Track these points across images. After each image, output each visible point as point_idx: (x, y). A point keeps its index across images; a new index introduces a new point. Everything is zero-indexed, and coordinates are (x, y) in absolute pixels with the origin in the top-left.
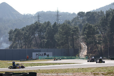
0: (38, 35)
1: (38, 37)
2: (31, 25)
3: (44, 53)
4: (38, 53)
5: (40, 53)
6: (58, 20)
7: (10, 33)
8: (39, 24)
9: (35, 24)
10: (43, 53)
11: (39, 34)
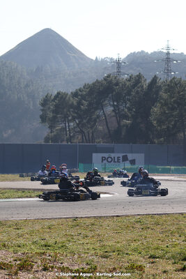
0: (112, 108)
1: (113, 114)
2: (94, 84)
3: (123, 156)
4: (106, 155)
5: (112, 155)
6: (168, 71)
7: (45, 102)
8: (114, 82)
9: (105, 79)
10: (121, 155)
11: (114, 106)
